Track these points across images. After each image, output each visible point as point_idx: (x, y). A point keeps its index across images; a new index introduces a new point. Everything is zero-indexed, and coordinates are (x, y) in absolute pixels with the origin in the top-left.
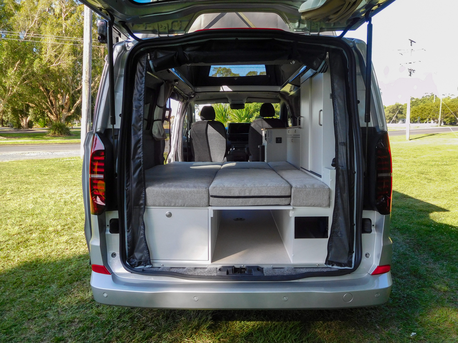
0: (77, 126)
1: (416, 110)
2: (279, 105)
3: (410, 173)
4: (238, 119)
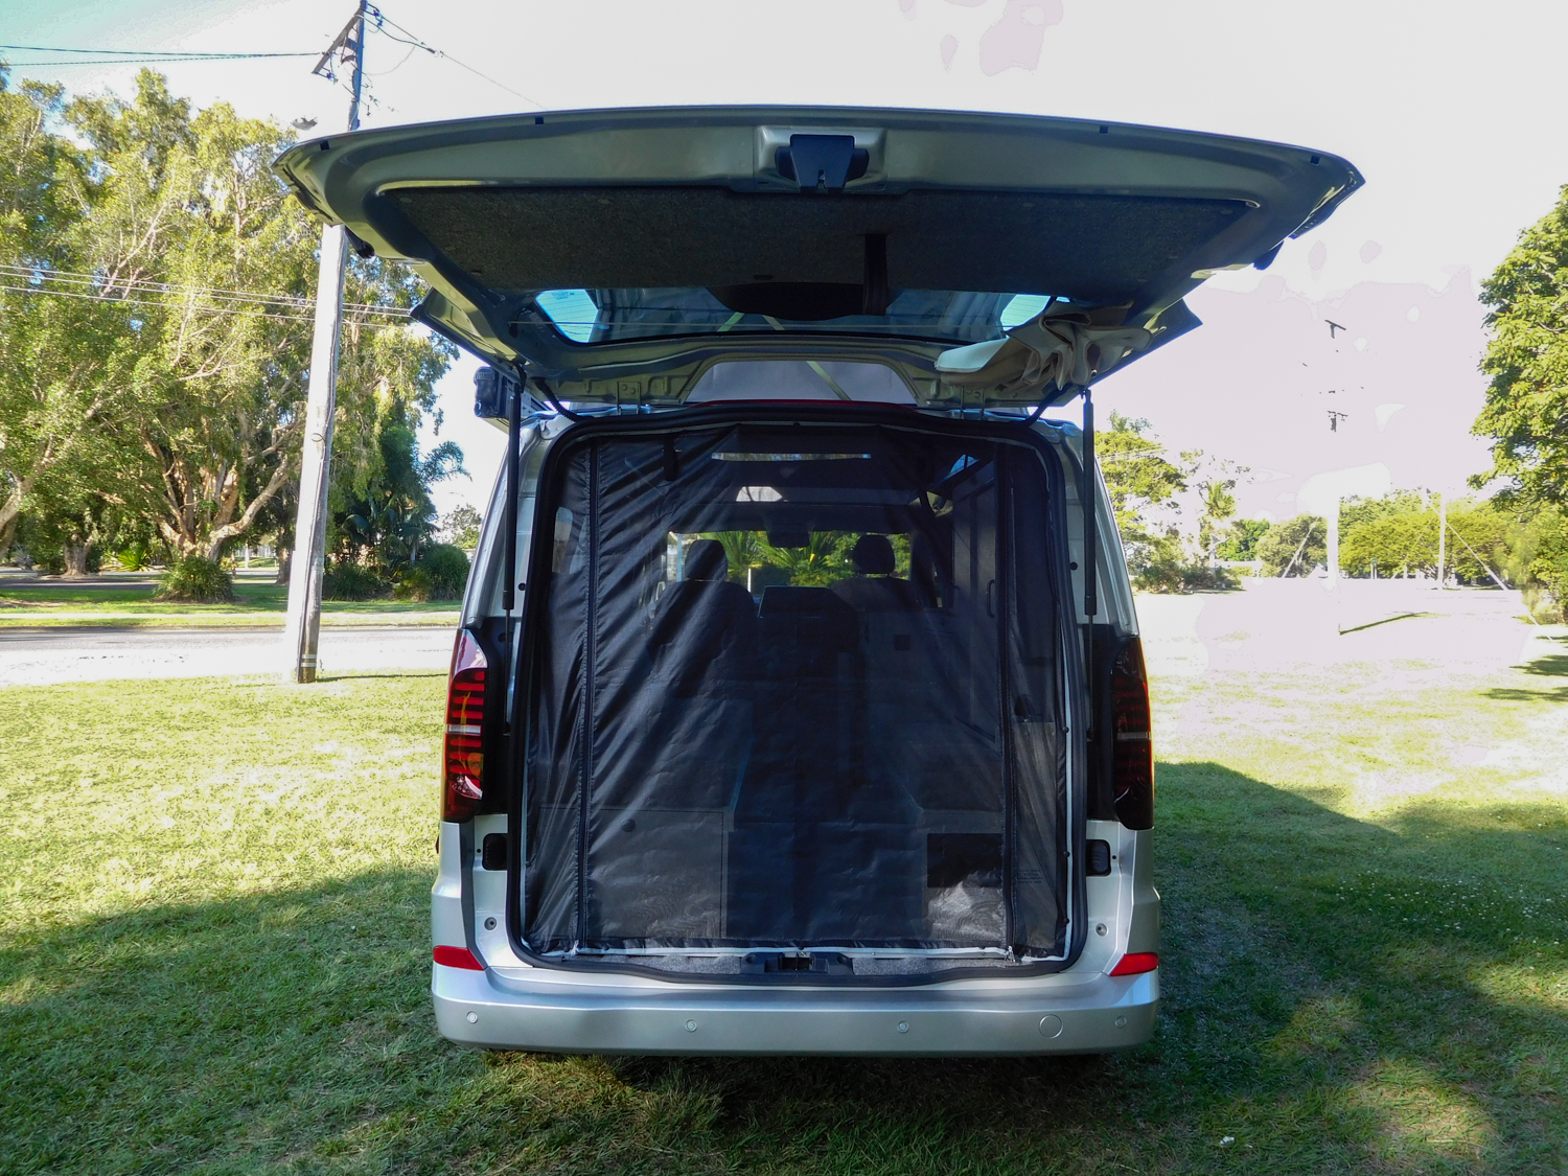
0: (247, 568)
1: (1363, 537)
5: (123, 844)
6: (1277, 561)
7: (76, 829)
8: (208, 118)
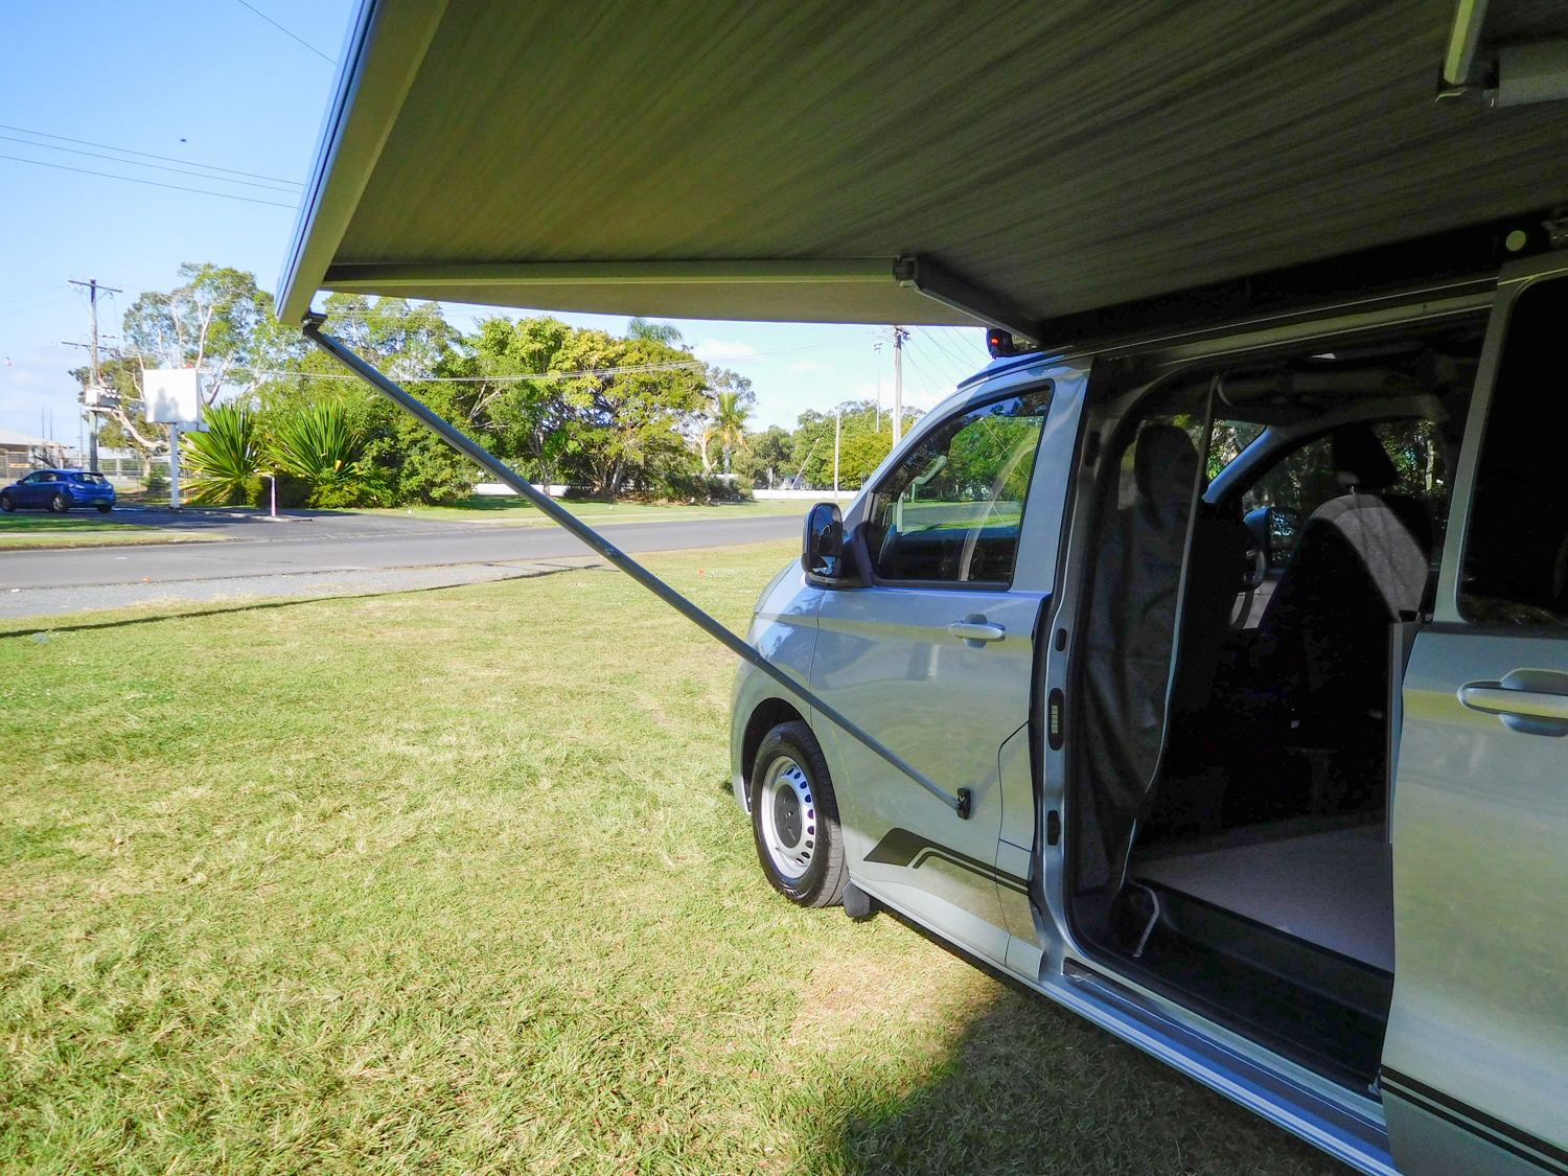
6: (751, 473)
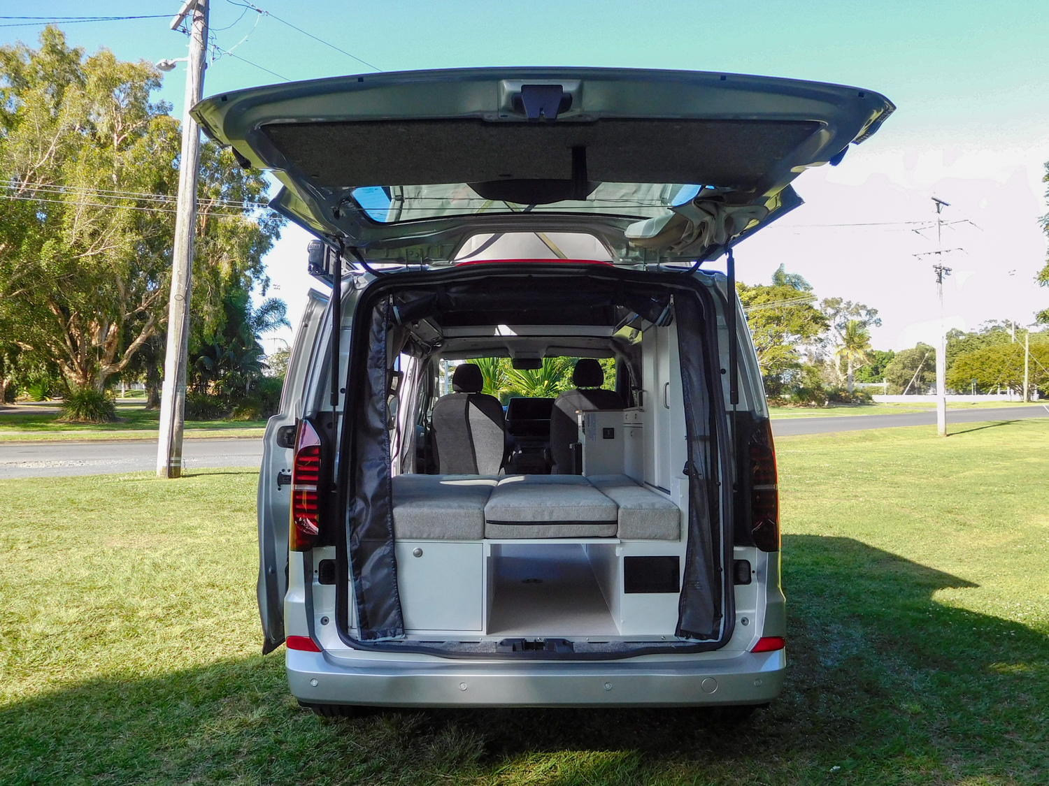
0: (123, 398)
1: (966, 363)
2: (612, 361)
3: (921, 512)
4: (525, 384)
5: (54, 587)
6: (900, 382)
7: (20, 577)
8: (94, 63)
